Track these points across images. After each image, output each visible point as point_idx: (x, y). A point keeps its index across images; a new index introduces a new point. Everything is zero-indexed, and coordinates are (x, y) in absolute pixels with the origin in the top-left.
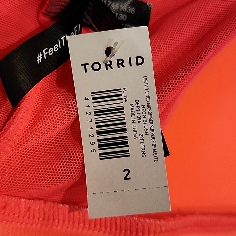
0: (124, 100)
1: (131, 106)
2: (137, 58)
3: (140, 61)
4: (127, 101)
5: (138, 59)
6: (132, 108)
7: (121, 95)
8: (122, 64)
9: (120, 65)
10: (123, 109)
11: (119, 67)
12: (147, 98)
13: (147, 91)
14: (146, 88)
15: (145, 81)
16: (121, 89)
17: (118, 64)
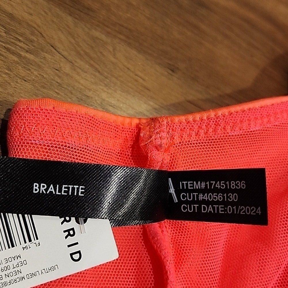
0: (24, 245)
1: (18, 256)
2: (79, 252)
3: (76, 257)
4: (24, 249)
5: (78, 254)
6: (16, 257)
7: (30, 240)
8: (69, 235)
9: (67, 233)
10: (13, 246)
11: (65, 232)
12: (30, 275)
13: (40, 273)
14: (43, 271)
15: (53, 267)
16: (37, 239)
17: (68, 231)
